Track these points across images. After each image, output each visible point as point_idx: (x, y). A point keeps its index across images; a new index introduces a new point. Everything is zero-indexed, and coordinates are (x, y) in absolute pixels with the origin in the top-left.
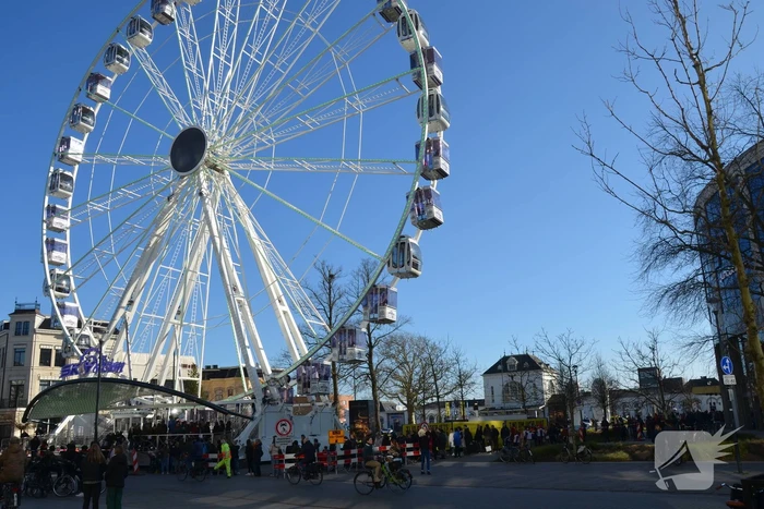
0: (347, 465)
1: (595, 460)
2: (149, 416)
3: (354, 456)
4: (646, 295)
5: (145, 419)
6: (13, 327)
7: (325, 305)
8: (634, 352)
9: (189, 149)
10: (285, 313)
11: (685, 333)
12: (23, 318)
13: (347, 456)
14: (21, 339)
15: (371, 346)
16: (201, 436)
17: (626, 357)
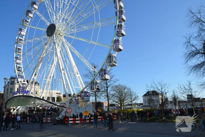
0: (90, 122)
1: (169, 122)
2: (38, 107)
3: (92, 119)
4: (187, 69)
5: (36, 107)
6: (10, 83)
7: (93, 75)
8: (183, 87)
9: (51, 30)
10: (79, 77)
11: (200, 81)
12: (12, 80)
13: (90, 119)
14: (12, 86)
15: (107, 88)
16: (50, 112)
17: (180, 89)
